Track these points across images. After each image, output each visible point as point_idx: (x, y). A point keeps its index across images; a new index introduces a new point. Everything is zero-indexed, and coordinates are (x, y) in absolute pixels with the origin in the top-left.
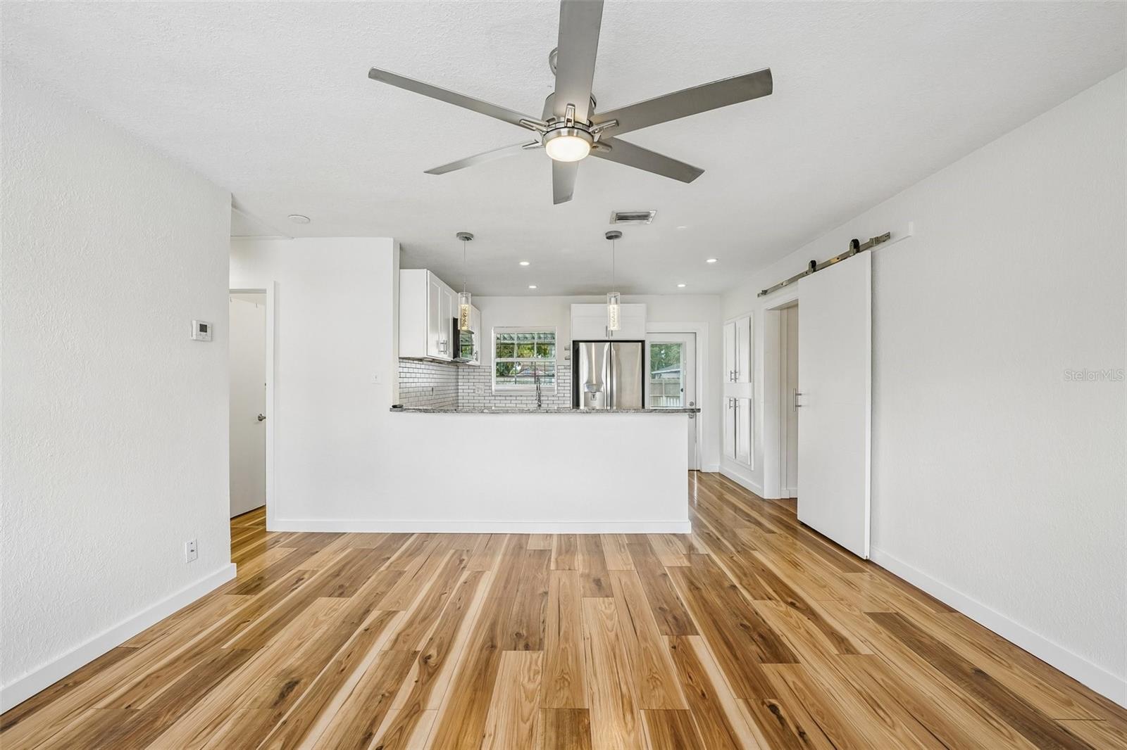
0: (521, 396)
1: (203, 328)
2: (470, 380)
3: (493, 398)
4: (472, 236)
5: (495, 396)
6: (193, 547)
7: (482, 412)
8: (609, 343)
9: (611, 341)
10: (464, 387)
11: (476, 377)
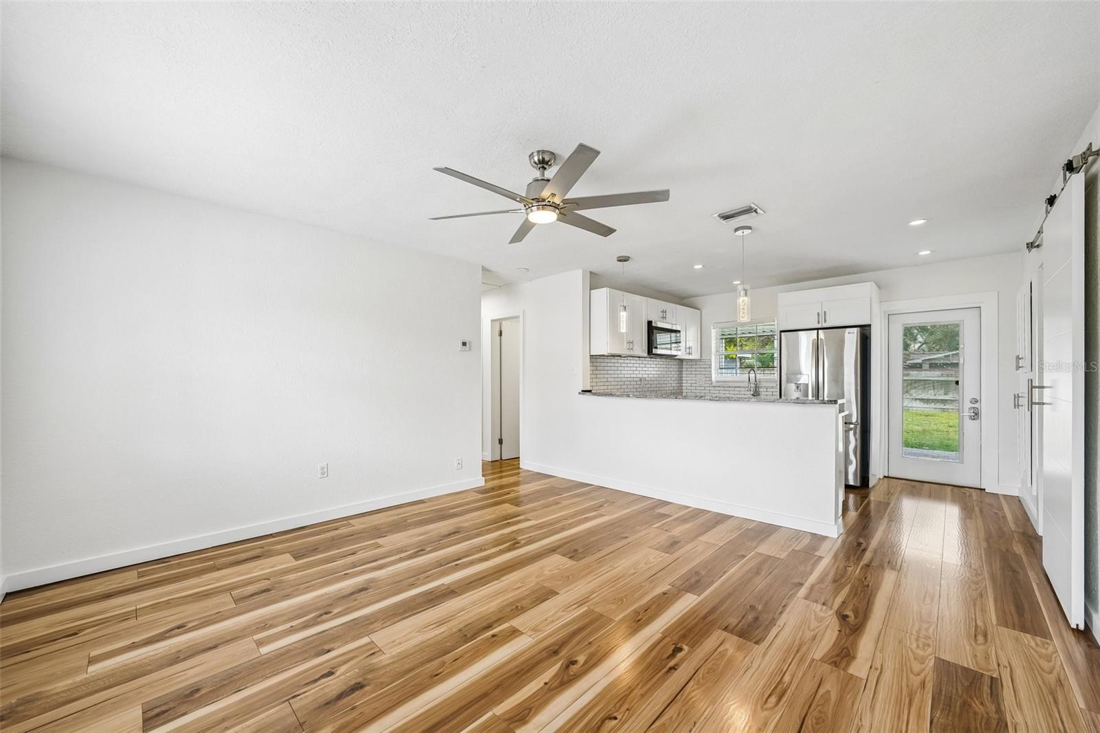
0: (740, 387)
1: (464, 344)
2: (693, 373)
3: (713, 388)
4: (629, 257)
5: (715, 387)
6: (460, 462)
7: (629, 396)
8: (816, 331)
9: (818, 329)
10: (687, 379)
11: (697, 370)
